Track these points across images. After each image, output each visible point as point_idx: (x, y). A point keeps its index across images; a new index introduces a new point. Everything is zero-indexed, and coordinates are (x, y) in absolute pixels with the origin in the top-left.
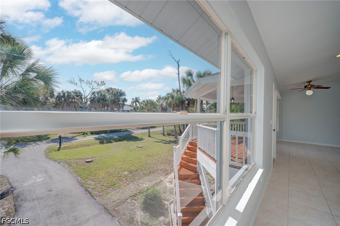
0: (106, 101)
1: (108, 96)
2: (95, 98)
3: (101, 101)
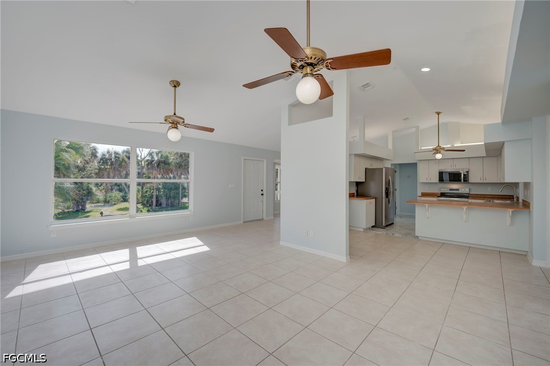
0: (169, 164)
1: (171, 159)
2: (153, 161)
3: (162, 165)
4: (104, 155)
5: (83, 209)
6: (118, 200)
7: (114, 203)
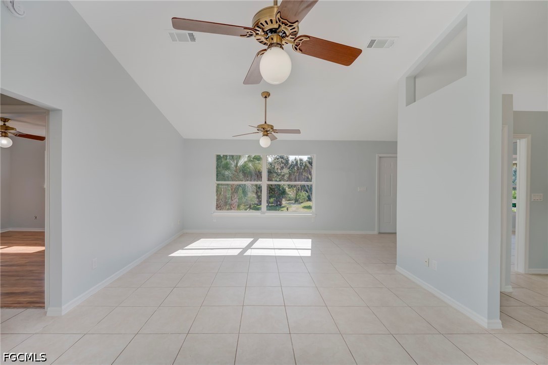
4: (293, 162)
5: (280, 205)
6: (304, 199)
7: (301, 201)
